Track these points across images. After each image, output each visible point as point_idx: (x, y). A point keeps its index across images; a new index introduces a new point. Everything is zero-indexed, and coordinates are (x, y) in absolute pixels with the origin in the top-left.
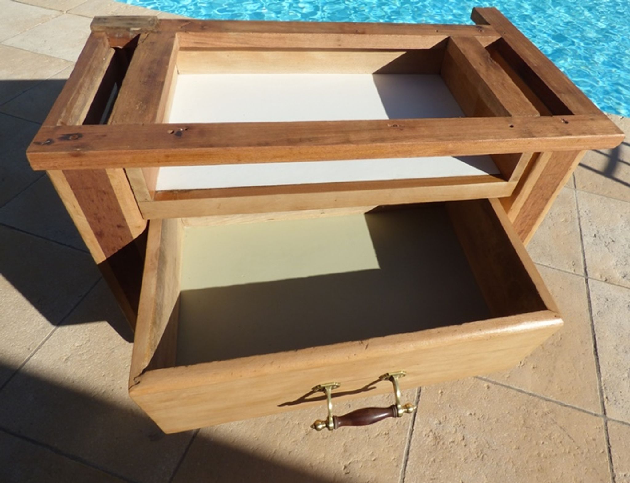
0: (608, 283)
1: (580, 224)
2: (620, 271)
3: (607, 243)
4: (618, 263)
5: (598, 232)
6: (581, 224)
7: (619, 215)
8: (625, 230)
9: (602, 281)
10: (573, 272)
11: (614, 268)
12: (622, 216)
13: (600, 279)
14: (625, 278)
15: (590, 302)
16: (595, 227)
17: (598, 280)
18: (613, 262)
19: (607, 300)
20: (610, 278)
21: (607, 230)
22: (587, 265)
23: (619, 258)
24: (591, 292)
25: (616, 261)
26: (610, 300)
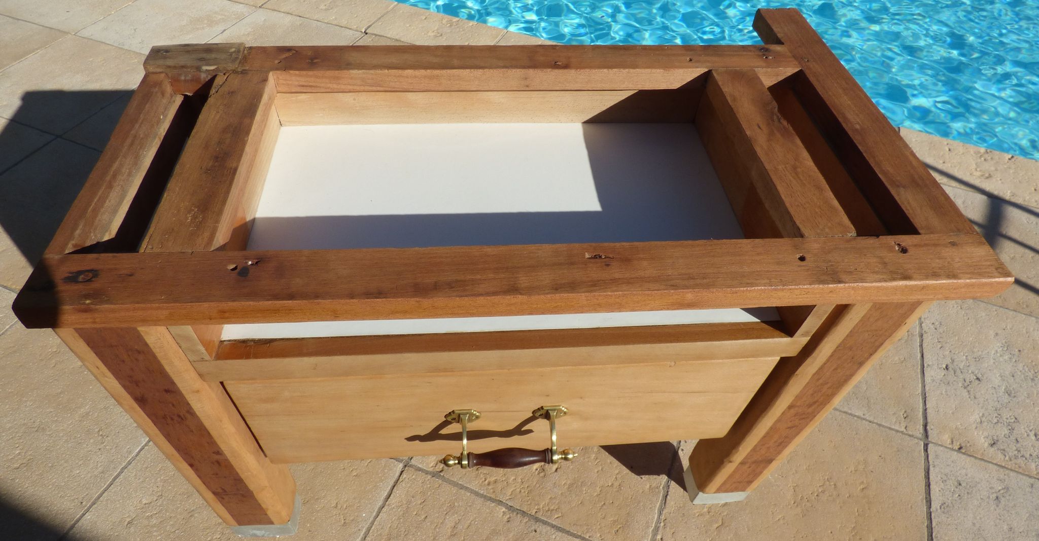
0: (964, 454)
1: (921, 346)
2: (986, 434)
3: (967, 381)
4: (984, 419)
5: (953, 361)
6: (925, 345)
7: (992, 333)
8: (1001, 359)
9: (952, 449)
10: (903, 429)
11: (976, 428)
12: (997, 334)
13: (950, 446)
14: (994, 446)
15: (928, 485)
16: (947, 353)
17: (946, 447)
18: (976, 417)
19: (960, 484)
20: (968, 445)
21: (969, 358)
22: (929, 420)
23: (986, 409)
24: (931, 468)
25: (981, 415)
26: (963, 484)
